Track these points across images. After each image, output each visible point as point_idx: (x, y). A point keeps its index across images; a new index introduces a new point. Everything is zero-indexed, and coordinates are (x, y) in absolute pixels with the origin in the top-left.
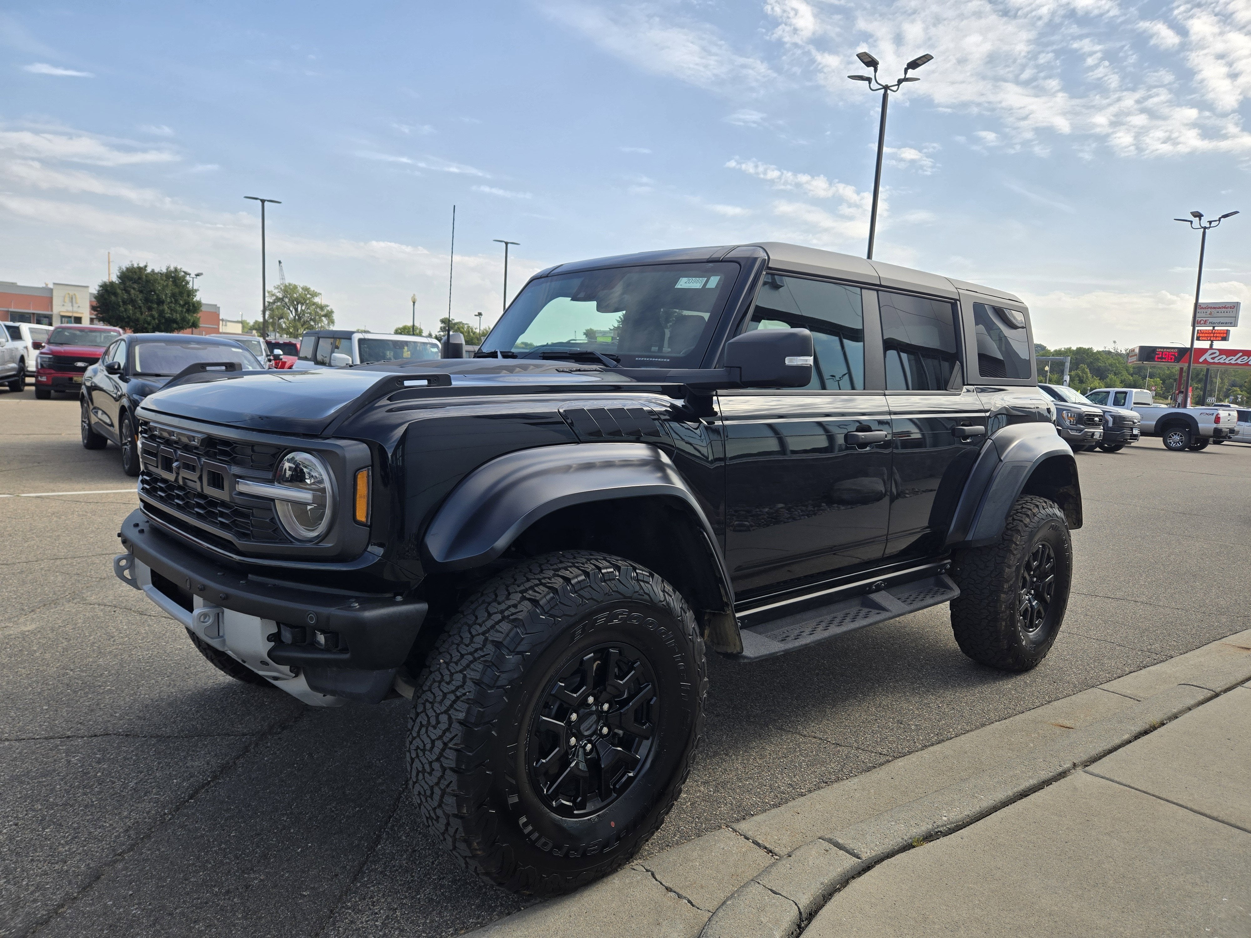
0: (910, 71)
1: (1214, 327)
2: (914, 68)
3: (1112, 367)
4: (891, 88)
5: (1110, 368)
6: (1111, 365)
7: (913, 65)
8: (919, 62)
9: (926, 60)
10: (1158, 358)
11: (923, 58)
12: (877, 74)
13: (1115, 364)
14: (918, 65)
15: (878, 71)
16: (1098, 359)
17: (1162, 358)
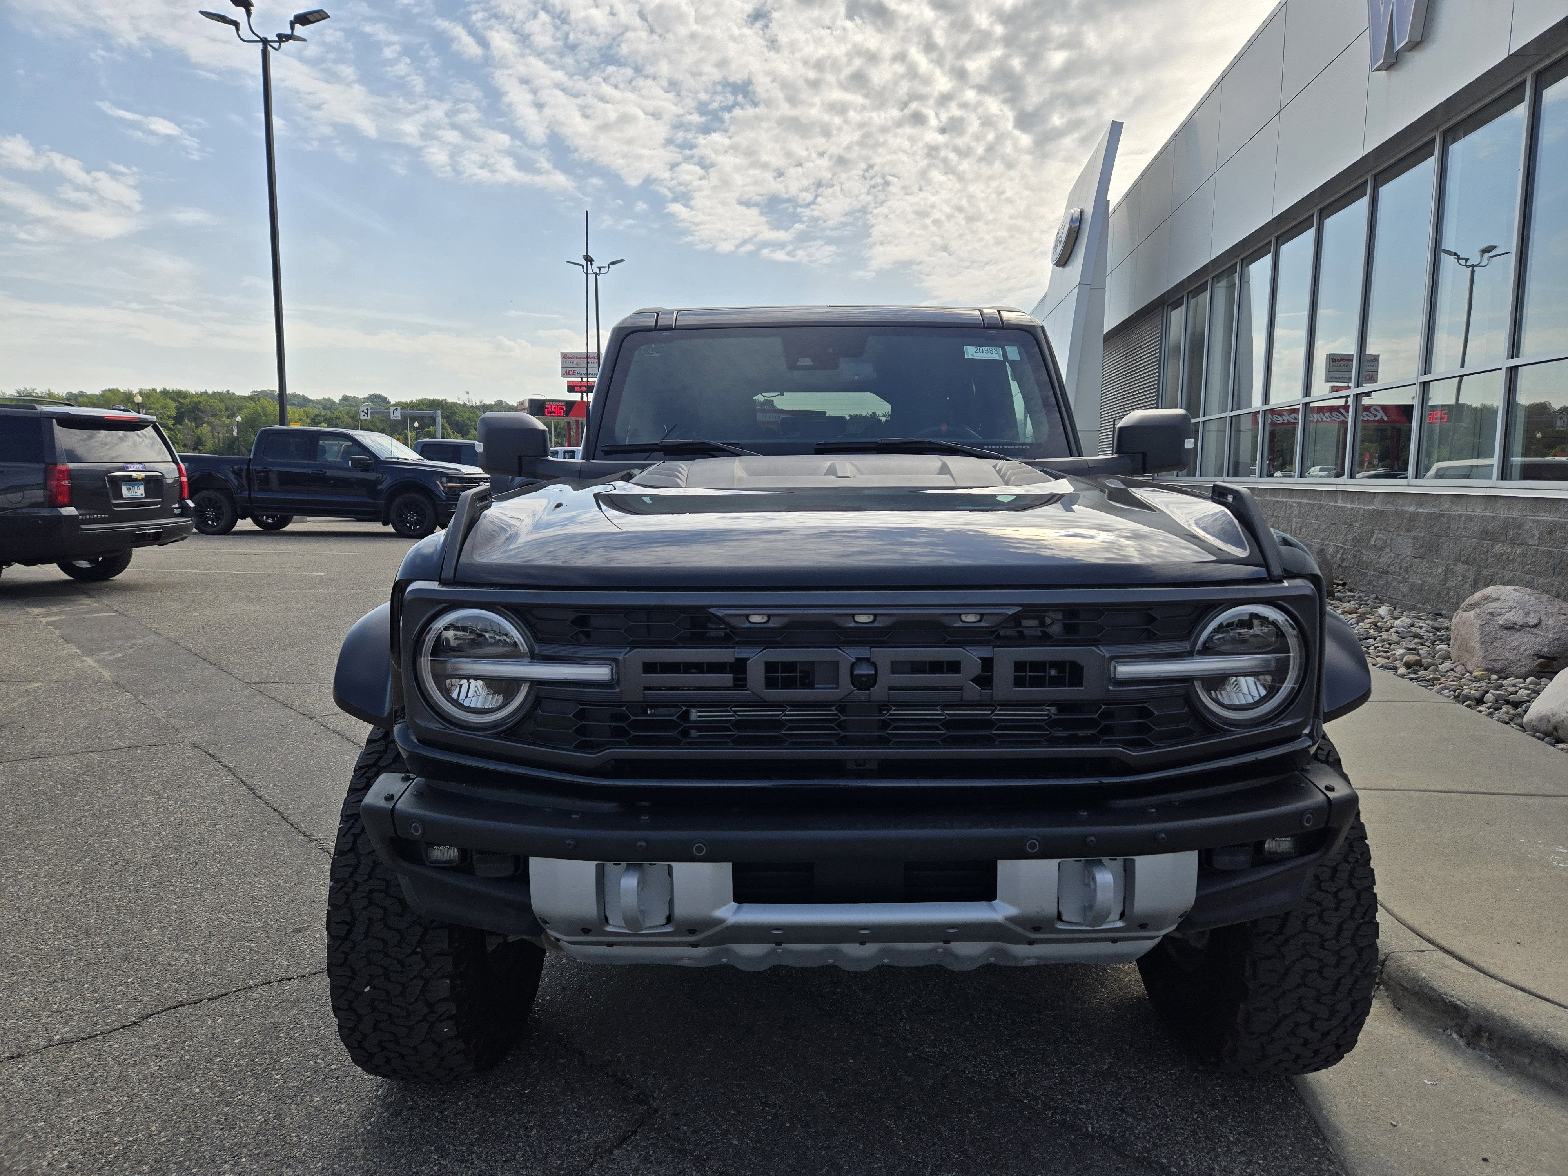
0: (297, 26)
1: (582, 378)
2: (303, 24)
3: (471, 422)
4: (272, 44)
5: (469, 422)
6: (469, 419)
7: (303, 19)
8: (310, 17)
9: (319, 17)
10: (548, 412)
11: (316, 15)
12: (251, 19)
13: (473, 417)
14: (309, 22)
15: (252, 16)
16: (454, 413)
17: (552, 412)
